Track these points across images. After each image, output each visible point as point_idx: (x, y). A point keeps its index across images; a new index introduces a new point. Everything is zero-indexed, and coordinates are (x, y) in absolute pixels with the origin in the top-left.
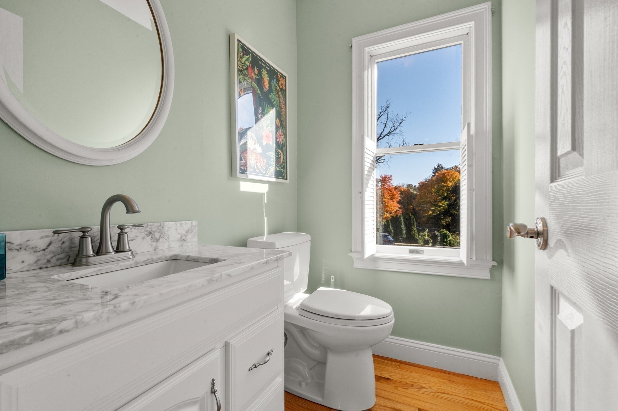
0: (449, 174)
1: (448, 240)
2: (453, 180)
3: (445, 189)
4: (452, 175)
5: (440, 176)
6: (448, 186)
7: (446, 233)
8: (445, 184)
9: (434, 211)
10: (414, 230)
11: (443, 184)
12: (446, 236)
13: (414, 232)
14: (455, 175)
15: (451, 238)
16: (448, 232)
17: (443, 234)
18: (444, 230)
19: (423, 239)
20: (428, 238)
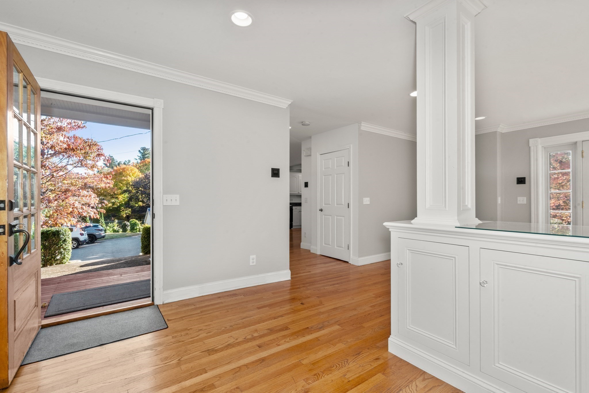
0: (129, 169)
1: (138, 227)
2: (132, 175)
3: (124, 182)
4: (131, 170)
5: (120, 170)
6: (128, 180)
7: (136, 223)
8: (126, 179)
9: (114, 204)
10: (101, 222)
11: (123, 178)
12: (136, 225)
13: (102, 223)
14: (135, 171)
15: (140, 226)
16: (137, 221)
17: (133, 223)
18: (134, 220)
19: (113, 229)
20: (117, 228)
